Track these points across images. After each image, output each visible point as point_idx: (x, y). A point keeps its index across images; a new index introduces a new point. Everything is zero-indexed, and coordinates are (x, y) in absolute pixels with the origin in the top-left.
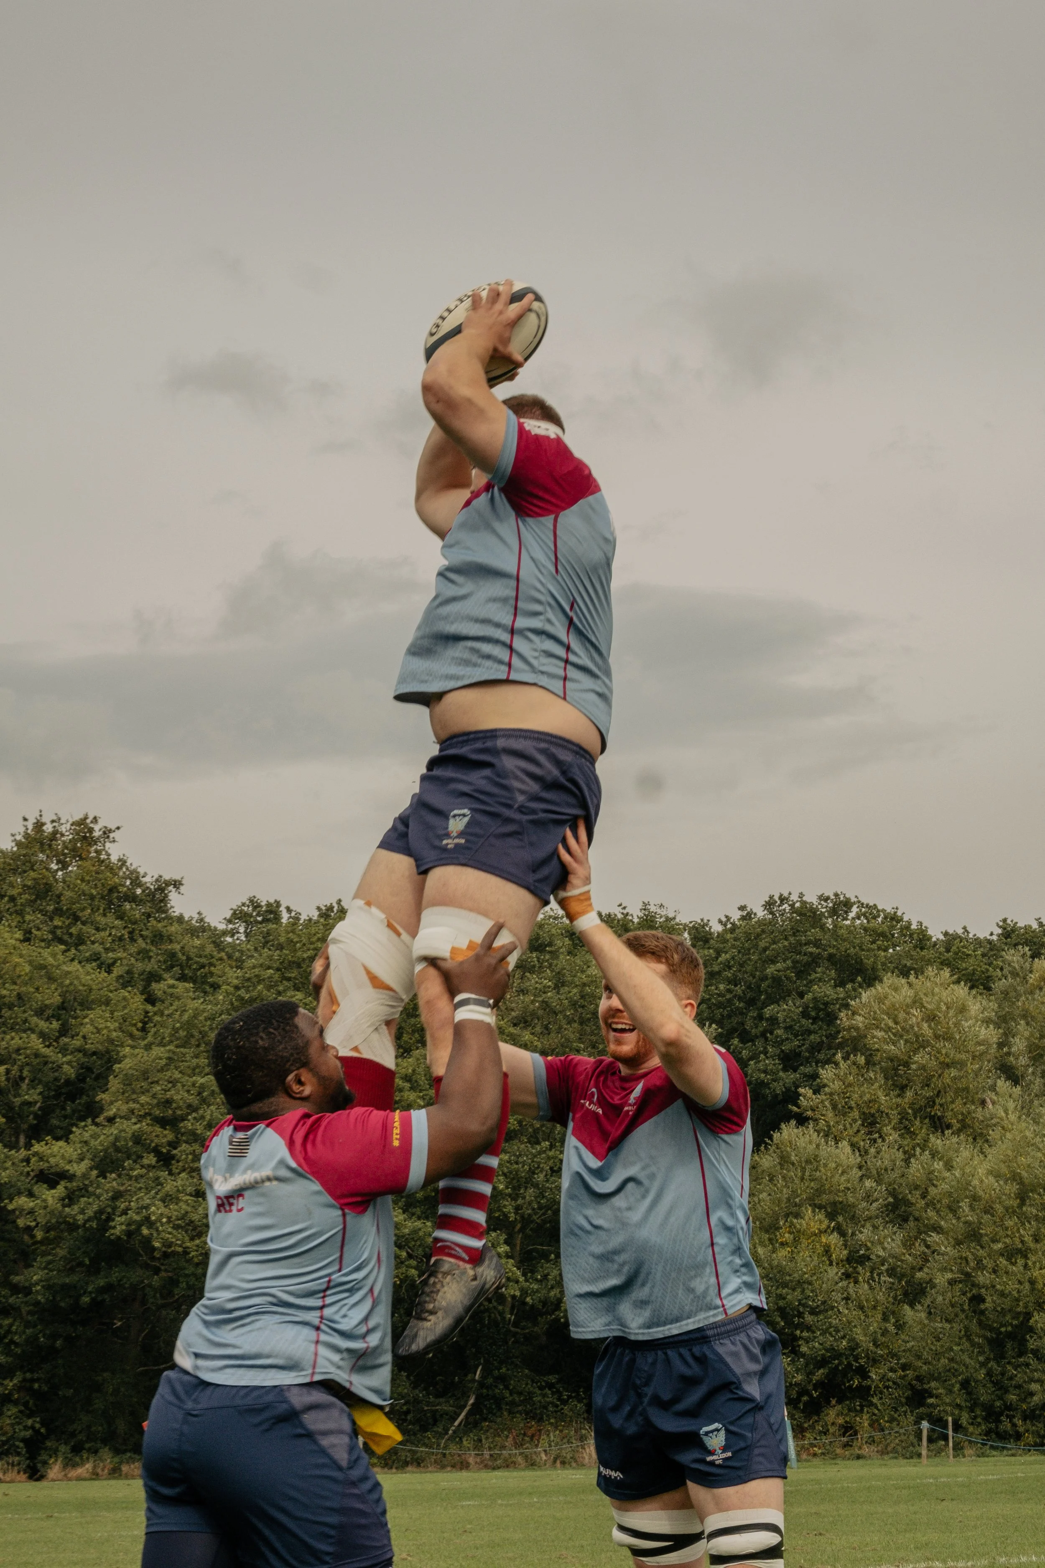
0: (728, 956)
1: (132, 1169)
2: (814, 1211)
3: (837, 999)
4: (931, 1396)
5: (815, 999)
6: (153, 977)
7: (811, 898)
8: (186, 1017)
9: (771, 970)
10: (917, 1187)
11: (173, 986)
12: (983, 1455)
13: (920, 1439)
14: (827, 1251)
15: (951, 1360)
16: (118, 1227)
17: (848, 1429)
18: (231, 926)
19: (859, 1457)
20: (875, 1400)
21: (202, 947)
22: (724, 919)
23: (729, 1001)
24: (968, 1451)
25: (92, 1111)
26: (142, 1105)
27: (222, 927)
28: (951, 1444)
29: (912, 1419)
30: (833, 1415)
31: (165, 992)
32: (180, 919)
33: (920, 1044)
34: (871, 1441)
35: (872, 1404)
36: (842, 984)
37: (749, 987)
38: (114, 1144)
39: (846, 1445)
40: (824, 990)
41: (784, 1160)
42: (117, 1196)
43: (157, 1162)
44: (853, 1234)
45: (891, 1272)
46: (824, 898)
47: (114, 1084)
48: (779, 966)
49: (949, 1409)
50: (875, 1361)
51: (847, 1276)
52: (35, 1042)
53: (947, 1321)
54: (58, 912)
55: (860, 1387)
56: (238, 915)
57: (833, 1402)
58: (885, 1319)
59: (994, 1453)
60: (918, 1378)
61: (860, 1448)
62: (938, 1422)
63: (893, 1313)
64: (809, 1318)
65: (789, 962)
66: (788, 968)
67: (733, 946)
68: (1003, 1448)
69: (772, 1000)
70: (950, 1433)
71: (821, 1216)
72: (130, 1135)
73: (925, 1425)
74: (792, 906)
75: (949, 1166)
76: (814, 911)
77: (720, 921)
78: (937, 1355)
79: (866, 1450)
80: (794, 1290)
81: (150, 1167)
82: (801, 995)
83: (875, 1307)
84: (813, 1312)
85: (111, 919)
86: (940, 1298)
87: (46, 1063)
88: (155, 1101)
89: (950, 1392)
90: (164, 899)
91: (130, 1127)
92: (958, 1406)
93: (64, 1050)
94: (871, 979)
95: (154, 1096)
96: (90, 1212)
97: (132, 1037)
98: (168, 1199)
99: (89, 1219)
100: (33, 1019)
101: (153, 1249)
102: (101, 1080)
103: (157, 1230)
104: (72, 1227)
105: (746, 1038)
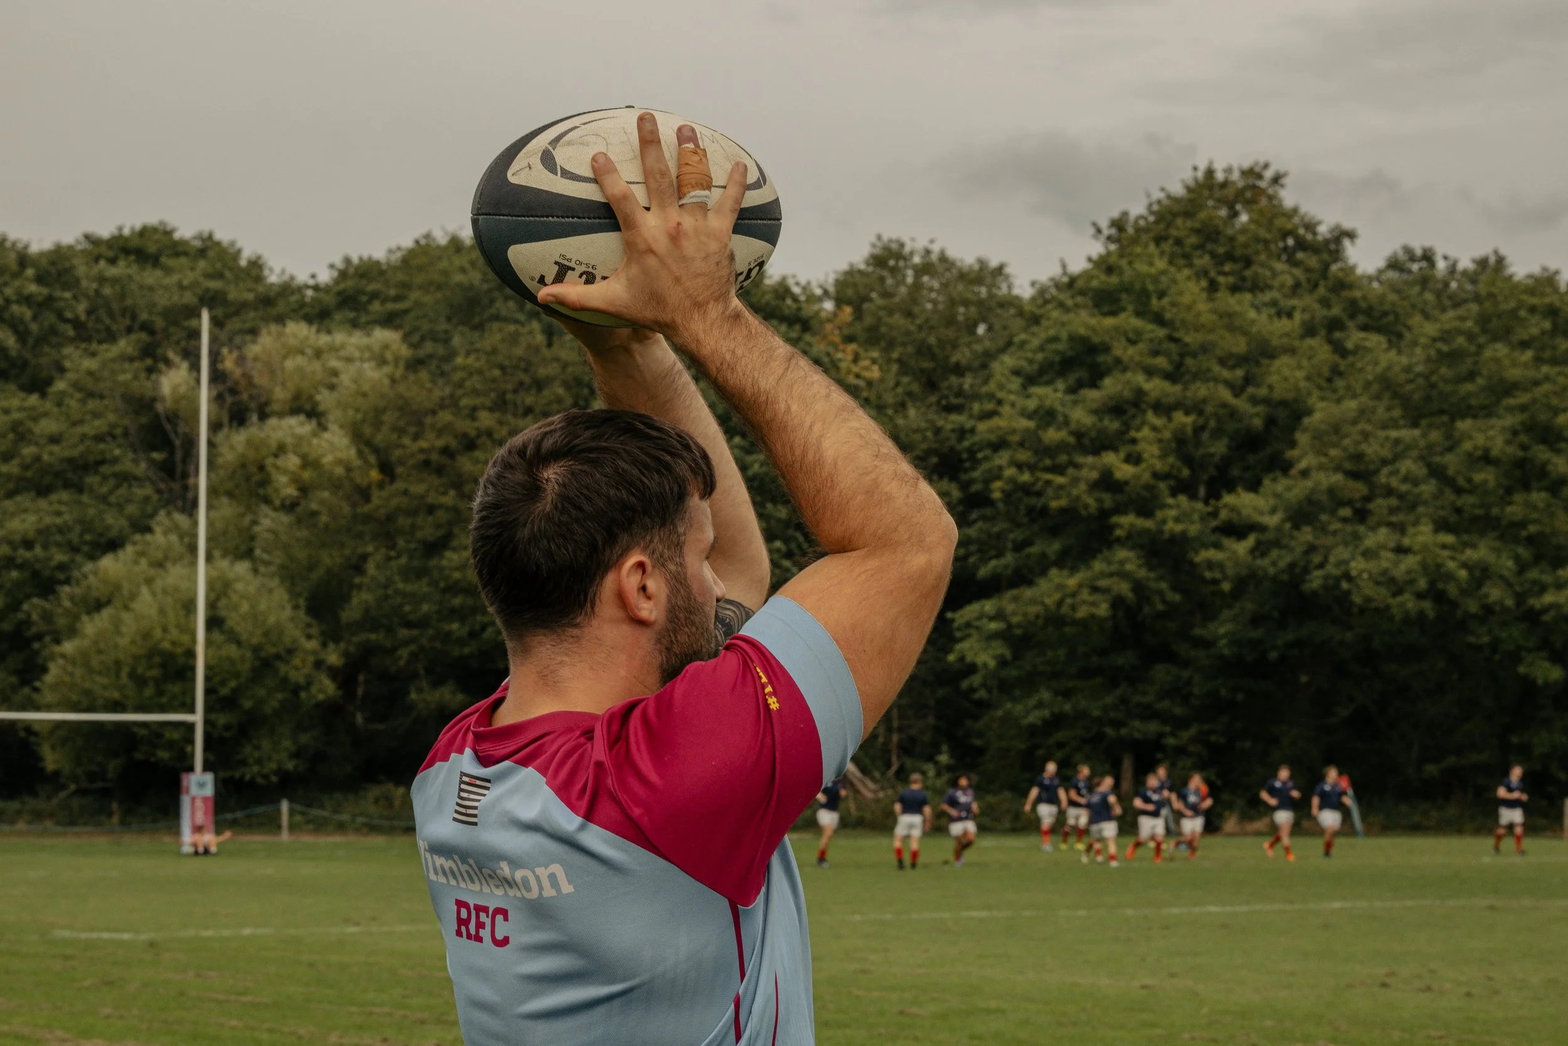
1: (1328, 523)
6: (1338, 325)
8: (1379, 370)
11: (1362, 338)
16: (1315, 581)
25: (1283, 465)
26: (1333, 459)
38: (1308, 497)
42: (1311, 549)
43: (1353, 516)
47: (1302, 438)
52: (1222, 392)
54: (1230, 256)
72: (1324, 487)
81: (1344, 520)
85: (1285, 266)
87: (1235, 414)
88: (1346, 455)
90: (1340, 250)
91: (1324, 480)
93: (1251, 400)
95: (1345, 449)
96: (1282, 564)
97: (1320, 388)
98: (1368, 554)
99: (1282, 572)
100: (1216, 368)
101: (1353, 604)
102: (1287, 431)
103: (1357, 585)
104: (1266, 580)
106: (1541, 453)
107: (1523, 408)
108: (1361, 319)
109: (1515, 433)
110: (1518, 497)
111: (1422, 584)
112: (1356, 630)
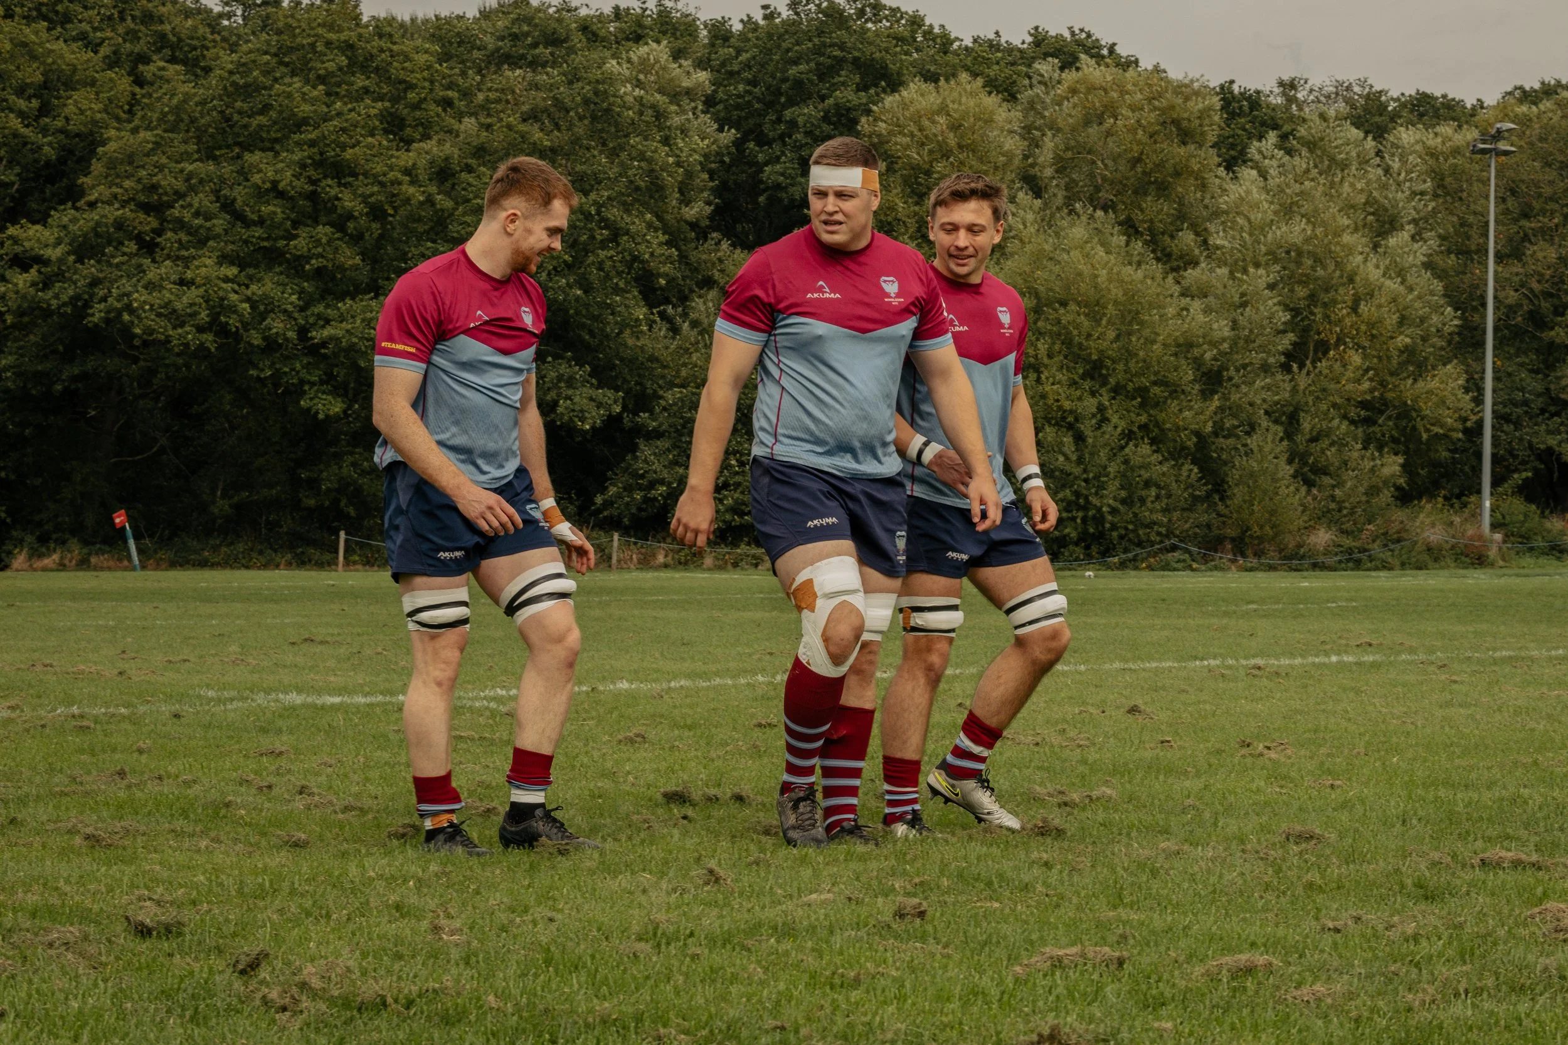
0: (748, 55)
1: (113, 257)
3: (858, 104)
5: (836, 104)
6: (143, 59)
8: (175, 101)
9: (793, 71)
11: (163, 69)
16: (97, 314)
18: (227, 9)
21: (195, 28)
22: (745, 19)
23: (747, 102)
25: (73, 194)
26: (126, 190)
27: (217, 9)
31: (154, 75)
33: (943, 154)
36: (865, 88)
37: (768, 89)
38: (94, 229)
40: (847, 95)
42: (95, 283)
43: (139, 249)
47: (97, 167)
48: (802, 67)
52: (15, 122)
65: (812, 65)
66: (810, 71)
67: (756, 46)
69: (792, 103)
76: (841, 12)
77: (742, 21)
81: (131, 255)
82: (823, 99)
87: (25, 144)
88: (140, 187)
91: (113, 213)
93: (45, 131)
94: (895, 85)
95: (139, 181)
96: (64, 298)
97: (118, 119)
98: (150, 286)
99: (64, 304)
100: (13, 98)
101: (134, 336)
102: (83, 163)
103: (138, 317)
104: (47, 313)
105: (763, 141)
106: (330, 188)
107: (312, 144)
108: (167, 52)
109: (303, 166)
110: (303, 232)
111: (204, 316)
112: (141, 363)
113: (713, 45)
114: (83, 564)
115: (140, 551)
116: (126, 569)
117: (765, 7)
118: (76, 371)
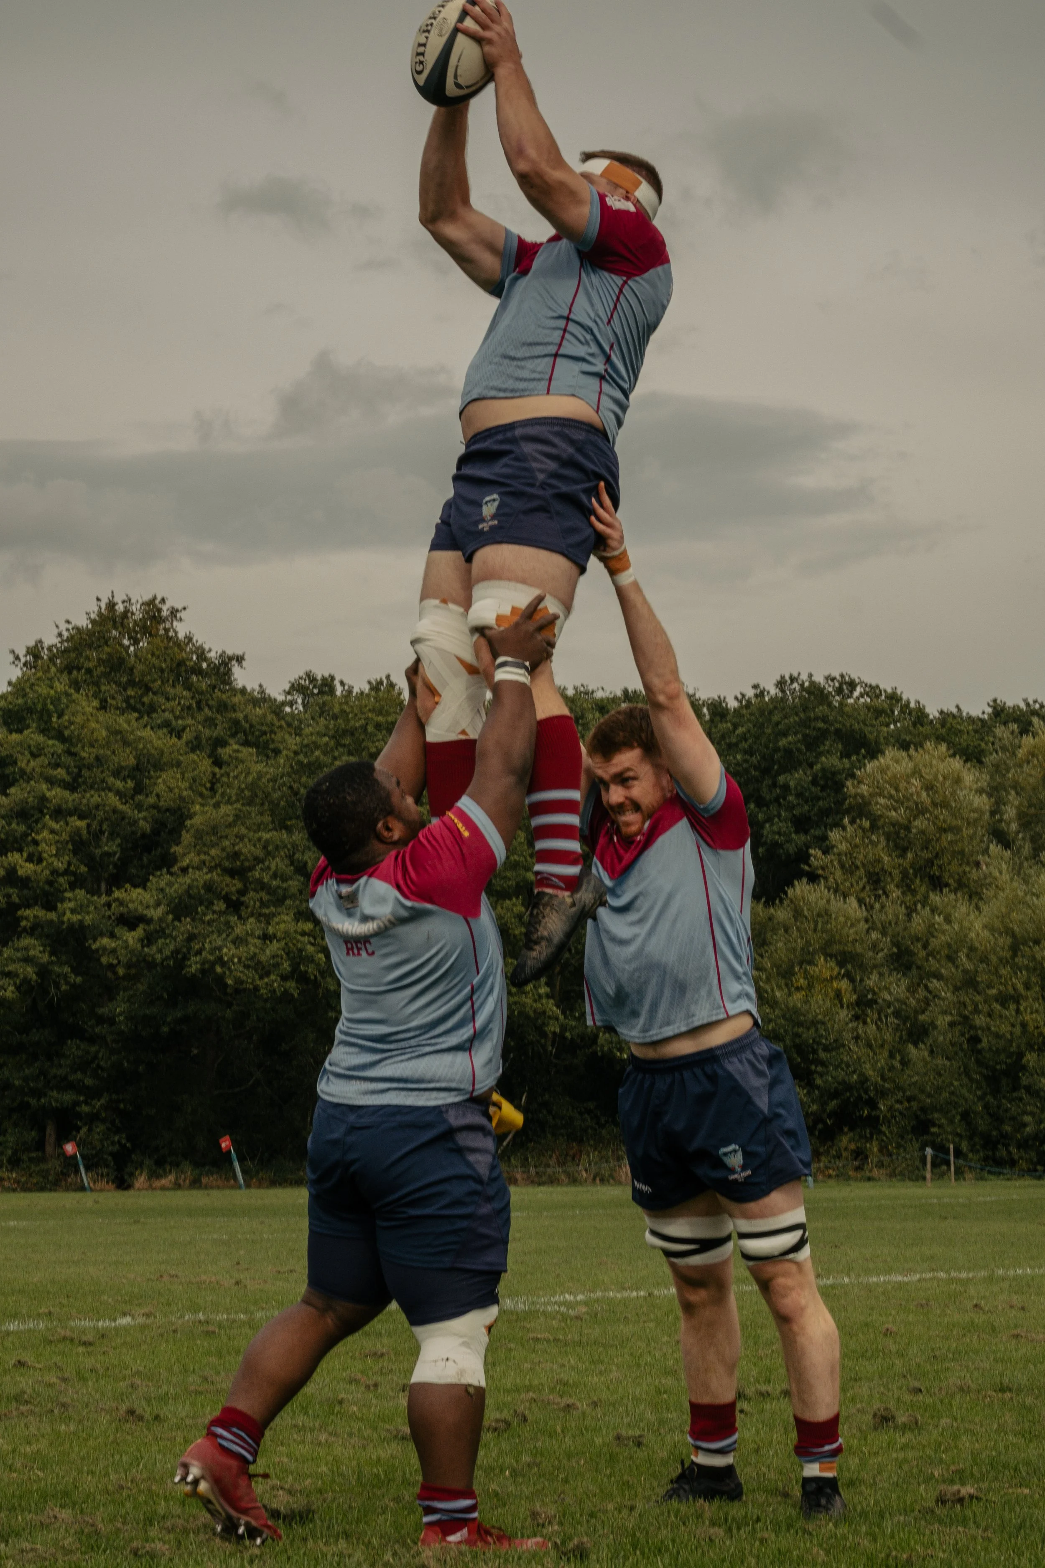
0: (744, 729)
1: (205, 915)
2: (825, 959)
3: (844, 769)
4: (934, 1125)
5: (823, 769)
6: (221, 742)
7: (819, 679)
8: (250, 779)
9: (783, 742)
10: (918, 939)
11: (238, 751)
12: (982, 1179)
13: (924, 1163)
14: (838, 995)
15: (952, 1093)
16: (194, 966)
17: (860, 1155)
18: (289, 698)
19: (869, 1179)
20: (884, 1128)
21: (264, 716)
22: (739, 697)
23: (746, 771)
24: (969, 1175)
25: (167, 862)
26: (213, 857)
27: (281, 698)
28: (952, 1168)
29: (917, 1146)
30: (846, 1141)
31: (230, 756)
32: (243, 691)
33: (919, 811)
34: (880, 1165)
35: (880, 1132)
36: (848, 756)
37: (763, 757)
38: (187, 891)
39: (858, 1169)
40: (832, 761)
41: (798, 913)
42: (191, 938)
43: (227, 908)
44: (862, 980)
45: (897, 1014)
46: (830, 678)
47: (187, 837)
48: (790, 738)
49: (950, 1137)
50: (883, 1094)
51: (856, 1018)
52: (113, 800)
53: (947, 1058)
54: (132, 683)
55: (869, 1116)
56: (296, 688)
57: (846, 1129)
58: (892, 1056)
59: (992, 1177)
60: (923, 1109)
61: (871, 1171)
62: (940, 1149)
63: (899, 1051)
64: (822, 1055)
65: (800, 736)
66: (799, 741)
67: (749, 720)
68: (1000, 1174)
69: (784, 769)
70: (952, 1159)
71: (832, 964)
72: (201, 883)
73: (929, 1151)
74: (802, 685)
75: (948, 920)
76: (821, 690)
77: (736, 698)
78: (939, 1089)
79: (876, 1173)
80: (808, 1029)
81: (221, 913)
82: (811, 766)
83: (882, 1046)
84: (826, 1049)
85: (179, 690)
86: (941, 1038)
87: (123, 819)
88: (224, 855)
89: (951, 1122)
90: (229, 672)
91: (202, 877)
92: (959, 1135)
93: (139, 807)
94: (874, 752)
95: (224, 849)
96: (167, 952)
97: (201, 795)
98: (238, 941)
99: (167, 958)
100: (111, 779)
101: (226, 985)
102: (175, 834)
103: (229, 969)
104: (151, 965)
105: (761, 803)
108: (241, 736)
111: (286, 966)
112: (235, 1007)
113: (712, 720)
114: (196, 1184)
115: (244, 1172)
116: (232, 1187)
117: (755, 687)
118: (179, 1014)
